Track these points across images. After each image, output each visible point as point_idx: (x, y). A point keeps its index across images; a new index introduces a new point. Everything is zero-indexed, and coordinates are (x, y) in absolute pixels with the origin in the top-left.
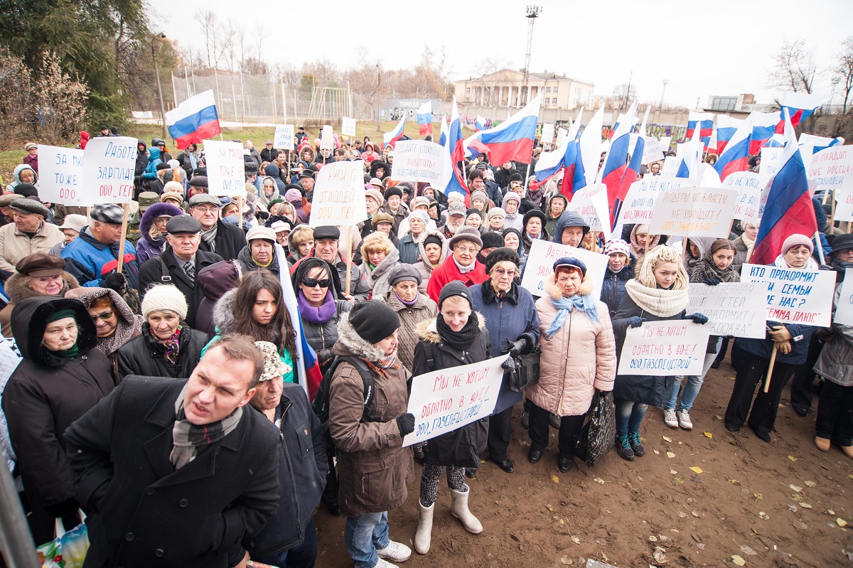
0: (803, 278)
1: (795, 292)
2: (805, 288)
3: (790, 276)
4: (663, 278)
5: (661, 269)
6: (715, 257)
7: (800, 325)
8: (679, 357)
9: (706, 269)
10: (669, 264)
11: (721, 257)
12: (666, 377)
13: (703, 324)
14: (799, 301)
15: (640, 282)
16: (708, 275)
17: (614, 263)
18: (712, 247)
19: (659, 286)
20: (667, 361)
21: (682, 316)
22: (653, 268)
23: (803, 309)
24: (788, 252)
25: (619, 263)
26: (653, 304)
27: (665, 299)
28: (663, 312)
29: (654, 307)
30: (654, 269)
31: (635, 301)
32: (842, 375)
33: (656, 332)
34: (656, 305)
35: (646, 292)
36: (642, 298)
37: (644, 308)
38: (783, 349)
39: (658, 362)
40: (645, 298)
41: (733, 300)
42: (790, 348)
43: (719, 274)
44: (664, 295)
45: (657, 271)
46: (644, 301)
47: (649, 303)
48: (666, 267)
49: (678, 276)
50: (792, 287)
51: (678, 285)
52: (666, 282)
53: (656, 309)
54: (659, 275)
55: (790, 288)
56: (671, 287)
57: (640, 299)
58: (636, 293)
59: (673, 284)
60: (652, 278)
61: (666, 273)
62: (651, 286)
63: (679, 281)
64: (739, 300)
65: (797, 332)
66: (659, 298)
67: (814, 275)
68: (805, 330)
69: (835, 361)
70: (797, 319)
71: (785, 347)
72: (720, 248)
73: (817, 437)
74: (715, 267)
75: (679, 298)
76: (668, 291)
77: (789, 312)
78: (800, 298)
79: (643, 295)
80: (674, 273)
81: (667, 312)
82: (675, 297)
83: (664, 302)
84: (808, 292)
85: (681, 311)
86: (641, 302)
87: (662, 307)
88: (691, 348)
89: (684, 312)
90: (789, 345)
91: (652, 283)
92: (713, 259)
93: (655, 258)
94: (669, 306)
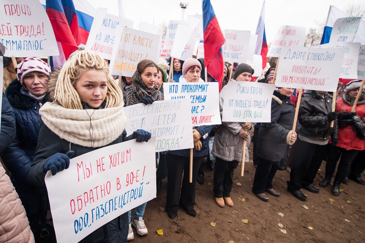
0: (200, 89)
1: (197, 101)
2: (203, 97)
3: (192, 89)
4: (89, 92)
5: (83, 80)
6: (144, 77)
7: (205, 126)
8: (131, 187)
9: (138, 90)
10: (93, 72)
11: (149, 74)
12: (119, 218)
13: (147, 141)
14: (201, 108)
15: (58, 103)
16: (140, 95)
17: (33, 86)
18: (138, 68)
19: (86, 105)
20: (117, 199)
21: (123, 138)
22: (72, 80)
23: (204, 114)
24: (188, 72)
25: (41, 86)
26: (82, 132)
27: (97, 121)
28: (99, 140)
29: (84, 135)
30: (74, 82)
31: (56, 132)
32: (228, 154)
33: (94, 167)
34: (87, 132)
35: (68, 116)
36: (64, 125)
37: (72, 140)
38: (198, 146)
39: (108, 204)
40: (69, 126)
41: (167, 117)
42: (201, 145)
43: (149, 93)
44: (95, 116)
45: (79, 84)
46: (68, 129)
47: (75, 130)
48: (89, 76)
49: (109, 90)
50: (195, 97)
51: (111, 101)
52: (94, 98)
53: (88, 138)
54: (83, 90)
55: (194, 99)
56: (103, 106)
57: (62, 128)
58: (54, 120)
59: (105, 101)
60: (72, 95)
61: (91, 85)
62: (73, 106)
63: (111, 97)
64: (170, 117)
65: (204, 132)
66: (88, 122)
67: (206, 86)
68: (208, 129)
69: (223, 145)
70: (202, 122)
71: (199, 145)
72: (146, 66)
73: (216, 198)
74: (145, 87)
75: (116, 118)
76: (100, 110)
77: (196, 118)
78: (200, 105)
79: (64, 121)
80: (103, 85)
81: (103, 139)
82: (110, 117)
83: (97, 127)
84: (204, 100)
85: (120, 133)
86: (65, 132)
87: (96, 133)
88: (140, 173)
89: (124, 134)
90: (201, 143)
91: (76, 102)
92: (141, 79)
93: (73, 66)
94: (105, 130)
